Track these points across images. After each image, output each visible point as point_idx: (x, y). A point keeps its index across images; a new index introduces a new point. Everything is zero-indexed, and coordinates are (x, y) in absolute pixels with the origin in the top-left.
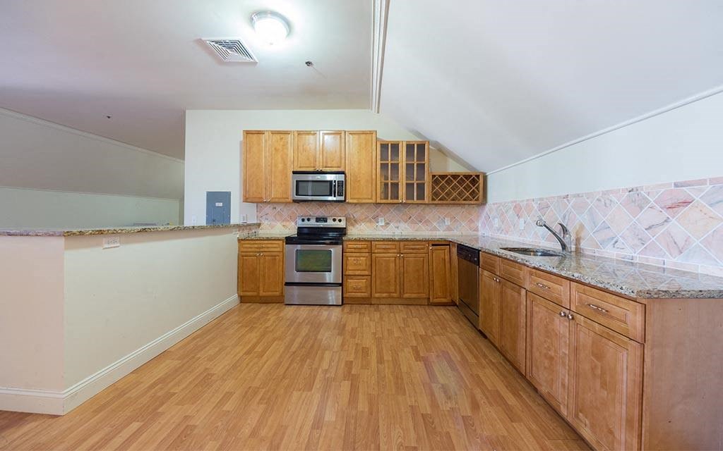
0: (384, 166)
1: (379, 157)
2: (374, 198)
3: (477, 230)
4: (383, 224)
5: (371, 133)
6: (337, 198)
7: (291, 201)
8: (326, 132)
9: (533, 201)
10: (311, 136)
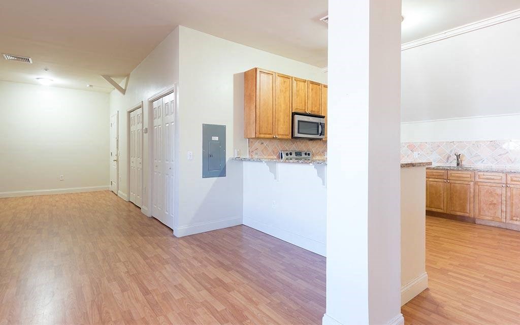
6: (321, 137)
7: (291, 138)
8: (312, 83)
9: (426, 143)
10: (303, 83)
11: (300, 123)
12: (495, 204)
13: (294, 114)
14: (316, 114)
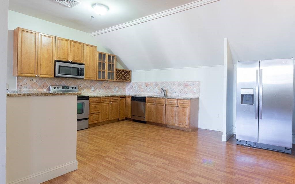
0: (100, 63)
1: (98, 59)
2: (96, 78)
3: (126, 92)
4: (94, 90)
5: (95, 47)
6: (81, 77)
7: (54, 77)
8: (74, 42)
9: (153, 82)
10: (66, 42)
11: (61, 67)
12: (173, 116)
13: (56, 61)
14: (78, 62)
